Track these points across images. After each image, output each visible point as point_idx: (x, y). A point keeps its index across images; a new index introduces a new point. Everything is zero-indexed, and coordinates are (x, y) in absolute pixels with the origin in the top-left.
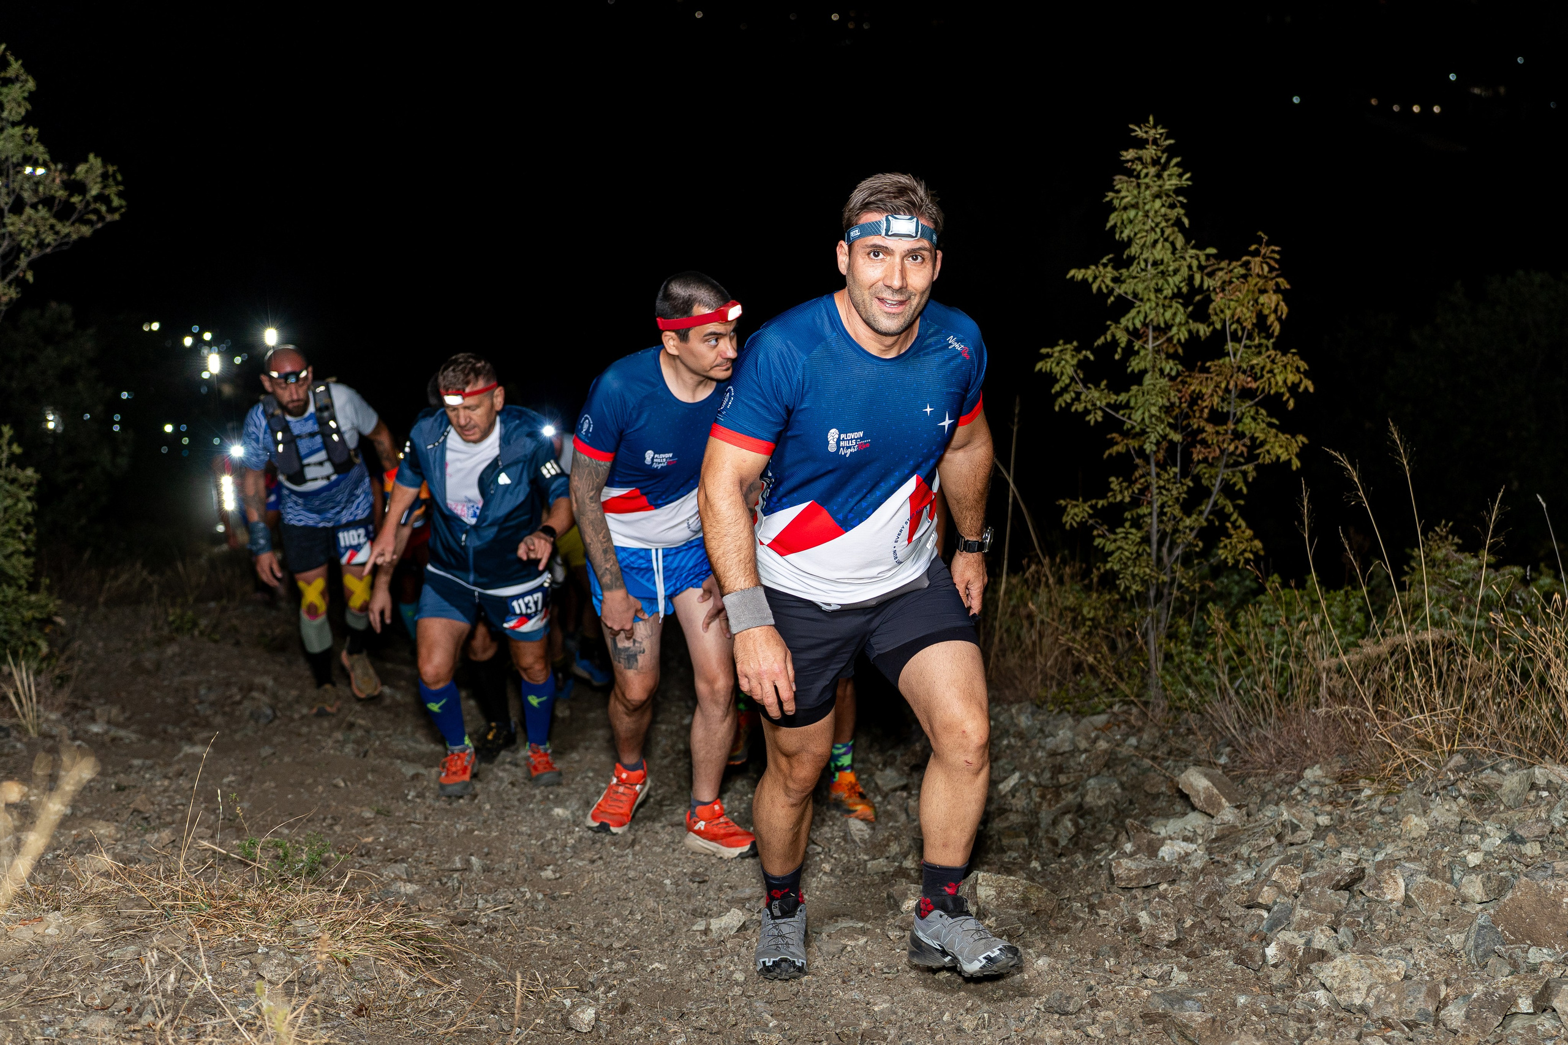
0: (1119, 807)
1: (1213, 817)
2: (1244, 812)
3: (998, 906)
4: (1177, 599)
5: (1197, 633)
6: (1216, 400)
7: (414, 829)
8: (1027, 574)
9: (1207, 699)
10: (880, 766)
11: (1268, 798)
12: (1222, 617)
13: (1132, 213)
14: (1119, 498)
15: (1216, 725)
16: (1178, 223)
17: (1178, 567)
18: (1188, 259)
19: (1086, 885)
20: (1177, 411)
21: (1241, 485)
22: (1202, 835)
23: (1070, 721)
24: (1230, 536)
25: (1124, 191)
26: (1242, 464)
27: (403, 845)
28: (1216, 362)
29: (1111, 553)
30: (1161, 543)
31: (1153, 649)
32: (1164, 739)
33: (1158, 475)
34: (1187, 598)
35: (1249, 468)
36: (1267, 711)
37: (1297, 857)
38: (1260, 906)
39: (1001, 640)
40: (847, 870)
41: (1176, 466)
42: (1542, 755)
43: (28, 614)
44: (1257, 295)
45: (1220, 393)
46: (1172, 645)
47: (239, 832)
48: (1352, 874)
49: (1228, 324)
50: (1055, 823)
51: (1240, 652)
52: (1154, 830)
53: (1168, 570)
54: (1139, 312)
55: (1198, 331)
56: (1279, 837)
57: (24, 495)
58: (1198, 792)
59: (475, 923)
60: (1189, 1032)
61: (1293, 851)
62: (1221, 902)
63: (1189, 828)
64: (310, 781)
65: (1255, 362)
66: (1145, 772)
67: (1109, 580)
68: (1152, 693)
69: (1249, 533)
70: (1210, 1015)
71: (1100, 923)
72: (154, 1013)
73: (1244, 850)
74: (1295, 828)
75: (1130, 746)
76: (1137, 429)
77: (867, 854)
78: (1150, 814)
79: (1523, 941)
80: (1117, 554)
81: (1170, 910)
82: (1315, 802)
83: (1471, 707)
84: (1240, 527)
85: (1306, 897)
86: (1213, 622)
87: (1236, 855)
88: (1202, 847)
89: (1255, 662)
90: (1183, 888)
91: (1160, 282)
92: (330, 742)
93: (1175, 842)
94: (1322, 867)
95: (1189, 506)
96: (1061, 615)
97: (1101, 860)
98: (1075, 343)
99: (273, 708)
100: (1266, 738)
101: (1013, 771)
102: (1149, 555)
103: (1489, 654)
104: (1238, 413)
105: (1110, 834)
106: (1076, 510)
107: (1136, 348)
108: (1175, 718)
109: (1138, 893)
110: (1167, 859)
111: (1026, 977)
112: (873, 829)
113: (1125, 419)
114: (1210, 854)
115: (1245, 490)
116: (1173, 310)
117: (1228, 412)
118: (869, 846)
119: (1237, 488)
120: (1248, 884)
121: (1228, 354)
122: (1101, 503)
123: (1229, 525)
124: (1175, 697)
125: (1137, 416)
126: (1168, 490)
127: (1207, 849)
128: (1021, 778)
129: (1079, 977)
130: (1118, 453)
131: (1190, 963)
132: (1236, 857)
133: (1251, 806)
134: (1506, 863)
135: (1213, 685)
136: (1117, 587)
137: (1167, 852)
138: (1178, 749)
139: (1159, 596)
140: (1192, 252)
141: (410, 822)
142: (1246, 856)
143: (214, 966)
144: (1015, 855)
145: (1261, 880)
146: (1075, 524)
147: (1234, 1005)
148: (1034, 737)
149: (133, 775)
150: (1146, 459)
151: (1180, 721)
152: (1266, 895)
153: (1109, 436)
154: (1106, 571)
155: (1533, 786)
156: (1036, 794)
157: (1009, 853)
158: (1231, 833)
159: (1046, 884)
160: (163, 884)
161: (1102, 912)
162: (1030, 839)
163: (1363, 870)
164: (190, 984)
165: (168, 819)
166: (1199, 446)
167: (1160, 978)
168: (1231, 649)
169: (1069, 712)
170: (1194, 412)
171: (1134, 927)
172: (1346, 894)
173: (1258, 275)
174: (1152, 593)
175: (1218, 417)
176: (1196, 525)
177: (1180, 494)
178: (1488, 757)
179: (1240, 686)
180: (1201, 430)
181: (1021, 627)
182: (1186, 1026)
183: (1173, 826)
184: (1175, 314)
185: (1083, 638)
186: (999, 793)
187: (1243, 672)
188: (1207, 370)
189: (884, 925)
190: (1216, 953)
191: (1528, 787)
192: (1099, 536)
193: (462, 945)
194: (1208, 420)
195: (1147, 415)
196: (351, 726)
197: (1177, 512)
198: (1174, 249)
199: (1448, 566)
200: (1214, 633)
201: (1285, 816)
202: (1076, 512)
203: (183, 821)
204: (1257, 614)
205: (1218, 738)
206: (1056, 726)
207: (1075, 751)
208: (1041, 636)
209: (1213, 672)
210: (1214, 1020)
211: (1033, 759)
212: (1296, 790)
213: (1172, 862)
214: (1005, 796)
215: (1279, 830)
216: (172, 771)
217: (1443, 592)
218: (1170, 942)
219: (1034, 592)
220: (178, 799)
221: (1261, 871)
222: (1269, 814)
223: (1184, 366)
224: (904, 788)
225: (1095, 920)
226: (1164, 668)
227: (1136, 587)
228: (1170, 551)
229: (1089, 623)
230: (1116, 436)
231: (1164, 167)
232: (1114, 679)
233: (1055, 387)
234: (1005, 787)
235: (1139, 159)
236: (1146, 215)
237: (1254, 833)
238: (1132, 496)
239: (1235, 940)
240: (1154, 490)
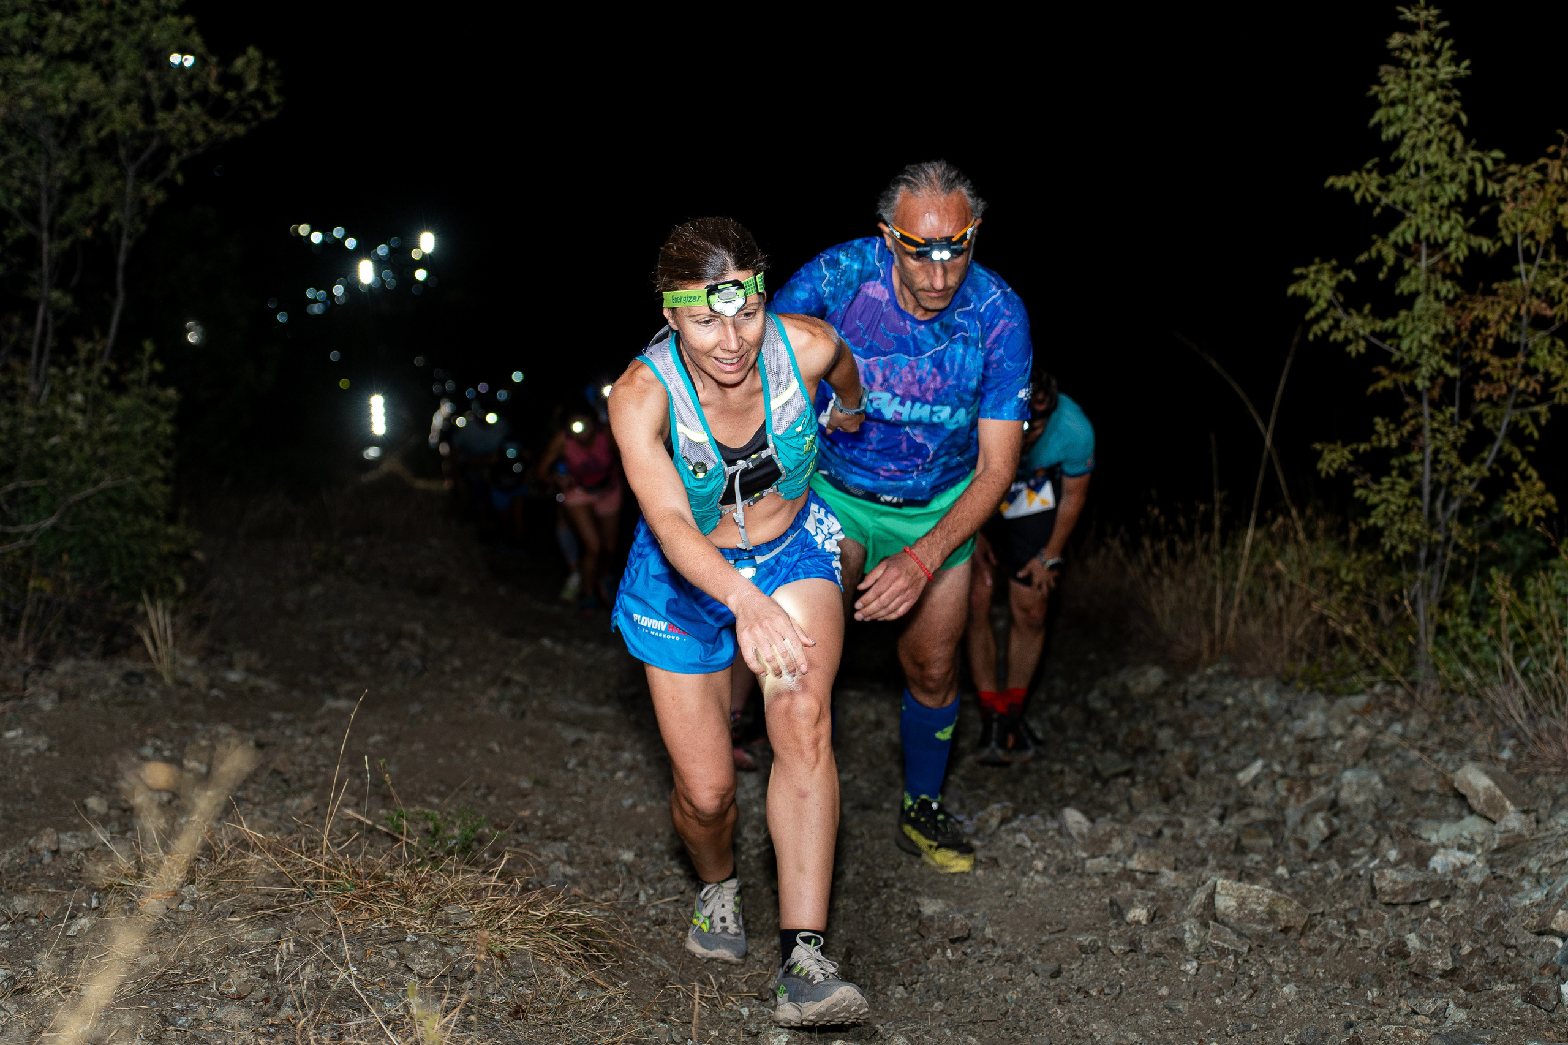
0: (1381, 805)
1: (1494, 823)
2: (1533, 816)
3: (1239, 919)
4: (1452, 562)
5: (1474, 602)
6: (1504, 327)
7: (575, 803)
8: (1274, 528)
9: (1487, 680)
10: (1099, 747)
11: (1561, 802)
12: (1507, 584)
14: (1385, 442)
15: (1498, 713)
16: (1455, 120)
17: (1455, 525)
18: (1469, 163)
19: (1343, 897)
20: (1455, 341)
21: (1532, 429)
22: (1482, 844)
23: (1322, 701)
24: (1517, 489)
25: (1391, 84)
26: (1533, 404)
27: (563, 820)
28: (1505, 284)
29: (1374, 507)
30: (1434, 496)
31: (1422, 619)
32: (1434, 726)
33: (1432, 417)
34: (1464, 561)
35: (1542, 409)
36: (1561, 698)
38: (1553, 933)
39: (1241, 604)
40: (1063, 870)
41: (1453, 405)
43: (165, 548)
44: (1555, 204)
45: (1509, 319)
46: (1447, 616)
47: (386, 799)
49: (1520, 239)
50: (1304, 821)
51: (1529, 626)
52: (1425, 835)
53: (1442, 527)
54: (1410, 226)
55: (1480, 247)
57: (164, 416)
58: (1477, 793)
62: (1506, 926)
63: (1465, 834)
64: (462, 744)
65: (1551, 283)
66: (1411, 765)
67: (1371, 538)
68: (1421, 671)
69: (1540, 486)
71: (1360, 945)
72: (294, 1006)
73: (1533, 864)
75: (1395, 733)
76: (1407, 361)
77: (1085, 850)
78: (1417, 815)
80: (1382, 508)
81: (1444, 933)
84: (1530, 478)
86: (1496, 591)
87: (1523, 870)
88: (1482, 858)
89: (1546, 638)
90: (1459, 906)
91: (1436, 189)
92: (484, 701)
93: (1450, 851)
95: (1469, 452)
96: (1312, 575)
97: (1359, 869)
98: (1334, 262)
99: (423, 658)
100: (1559, 730)
101: (1255, 758)
102: (1420, 509)
104: (1531, 345)
105: (1370, 837)
106: (1334, 456)
107: (1407, 266)
108: (1449, 702)
109: (1405, 910)
110: (1439, 870)
111: (1274, 1006)
112: (1092, 820)
113: (1393, 350)
114: (1492, 867)
115: (1536, 435)
116: (1452, 222)
117: (1518, 344)
118: (1088, 841)
119: (1527, 432)
120: (1538, 905)
121: (1519, 276)
122: (1363, 447)
123: (1516, 476)
124: (1450, 678)
125: (1405, 344)
126: (1444, 434)
127: (1488, 861)
128: (1265, 766)
129: (1336, 1009)
130: (1385, 389)
131: (1470, 998)
132: (1523, 872)
133: (1541, 811)
135: (1495, 664)
137: (1439, 862)
138: (1451, 739)
139: (1431, 558)
140: (1473, 153)
141: (571, 795)
142: (1535, 871)
143: (359, 954)
144: (1258, 858)
145: (1555, 902)
146: (1332, 473)
148: (1279, 719)
149: (273, 732)
150: (1418, 396)
151: (1455, 705)
152: (1561, 920)
153: (1375, 370)
154: (1369, 528)
156: (1282, 786)
157: (1251, 856)
158: (1516, 843)
159: (1296, 895)
160: (305, 859)
161: (1362, 932)
162: (1275, 839)
164: (332, 973)
165: (310, 782)
166: (1481, 384)
167: (1433, 1015)
168: (1517, 623)
169: (1321, 690)
170: (1476, 342)
171: (1400, 951)
173: (1557, 182)
174: (1423, 554)
175: (1504, 348)
176: (1477, 475)
177: (1457, 438)
179: (1527, 666)
180: (1485, 363)
181: (1266, 588)
183: (1444, 832)
184: (1452, 228)
185: (1339, 605)
186: (1238, 783)
187: (1531, 650)
188: (1494, 293)
189: (1106, 936)
190: (1500, 988)
192: (1361, 486)
193: (628, 940)
194: (1494, 352)
195: (1415, 344)
196: (507, 682)
197: (1454, 459)
198: (1452, 150)
200: (1498, 605)
202: (1333, 458)
203: (327, 785)
204: (1550, 581)
205: (1500, 727)
206: (1306, 708)
207: (1328, 737)
208: (1289, 600)
209: (1495, 649)
211: (1278, 743)
213: (1445, 875)
214: (1245, 788)
216: (314, 727)
218: (1445, 971)
219: (1282, 550)
220: (321, 760)
221: (1553, 890)
222: (1564, 820)
223: (1463, 287)
224: (1128, 773)
225: (1354, 941)
226: (1436, 643)
227: (1403, 547)
228: (1445, 506)
229: (1347, 588)
230: (1382, 369)
231: (1438, 54)
232: (1376, 654)
233: (1312, 313)
234: (1244, 777)
235: (1408, 46)
236: (1418, 112)
237: (1545, 845)
238: (1401, 440)
239: (1523, 973)
240: (1427, 434)
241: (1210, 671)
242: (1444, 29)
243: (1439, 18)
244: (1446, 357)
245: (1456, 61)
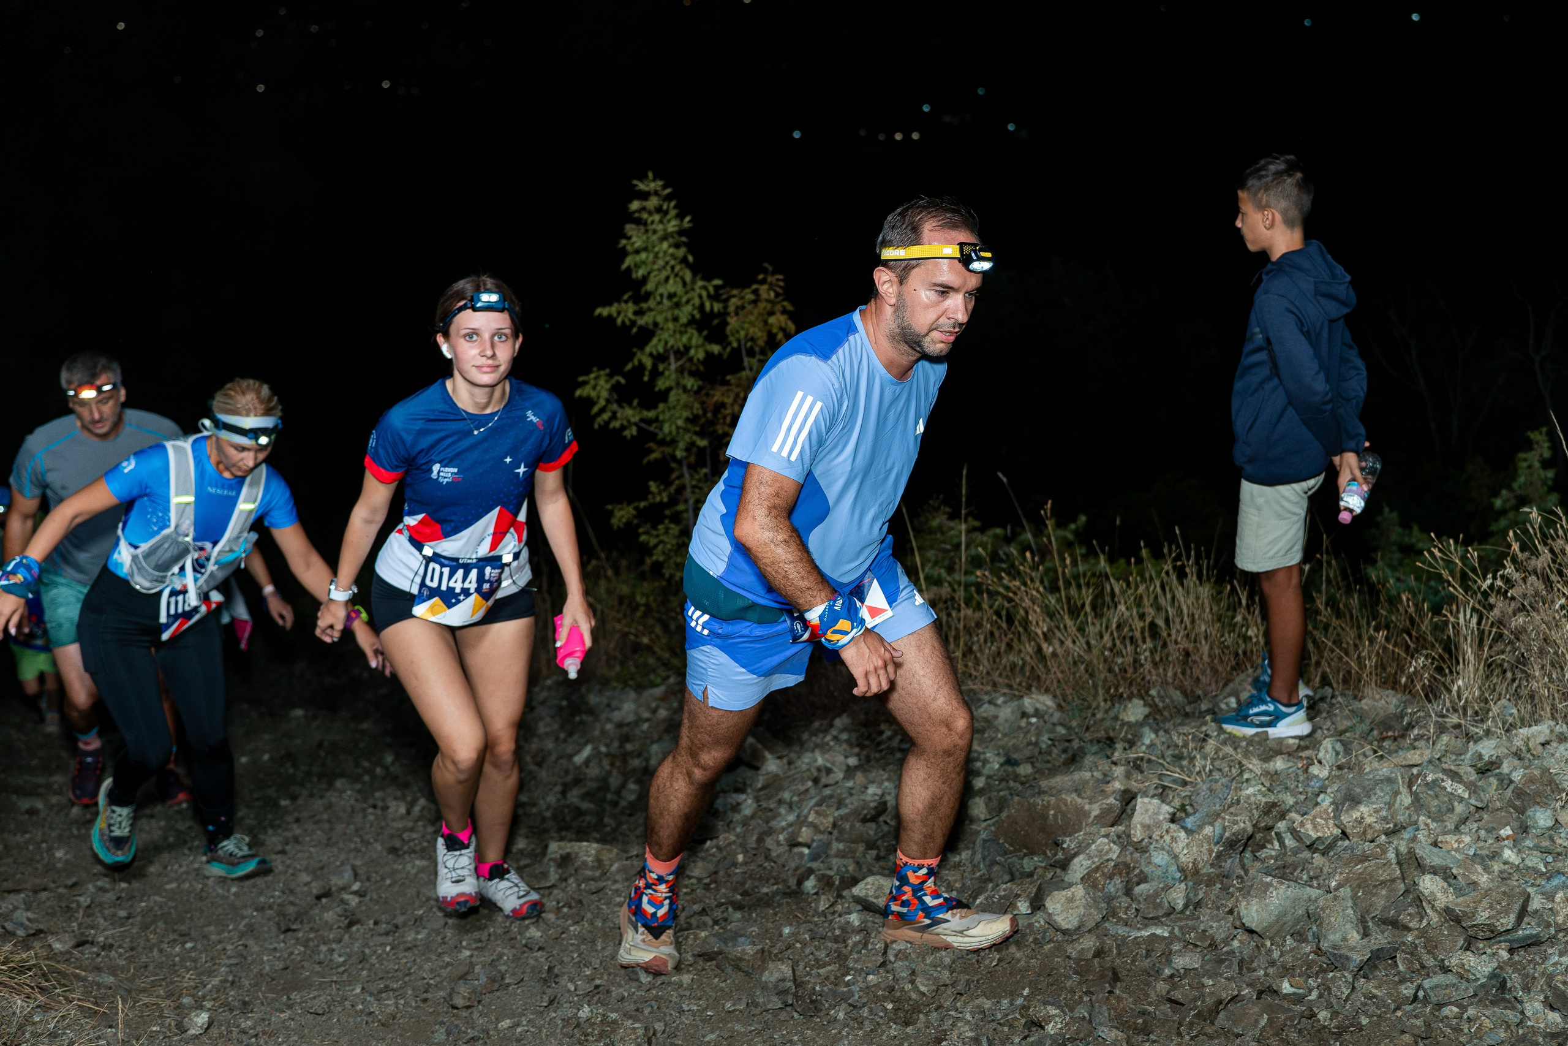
1: (758, 770)
2: (785, 760)
11: (805, 747)
13: (643, 255)
14: (658, 499)
16: (684, 260)
18: (698, 291)
20: (703, 420)
22: (751, 787)
23: (633, 695)
25: (636, 237)
33: (691, 476)
37: (831, 796)
38: (800, 845)
41: (705, 466)
42: (1029, 688)
48: (876, 808)
49: (743, 343)
54: (660, 340)
55: (713, 351)
56: (816, 781)
59: (92, 943)
60: (743, 965)
61: (827, 792)
62: (767, 844)
63: (739, 780)
67: (657, 570)
70: (759, 947)
73: (786, 795)
74: (829, 771)
76: (668, 439)
79: (1020, 850)
80: (660, 547)
82: (845, 746)
83: (968, 651)
85: (840, 832)
88: (750, 797)
91: (676, 312)
93: (728, 795)
94: (852, 803)
98: (608, 371)
101: (586, 744)
103: (979, 607)
106: (622, 513)
107: (661, 370)
110: (721, 810)
113: (657, 431)
114: (757, 802)
120: (791, 826)
121: (744, 369)
122: (642, 504)
125: (666, 428)
127: (754, 799)
128: (593, 749)
130: (656, 460)
131: (744, 902)
132: (780, 802)
133: (791, 756)
134: (1004, 784)
136: (662, 576)
140: (700, 283)
142: (788, 800)
145: (801, 821)
146: (622, 525)
147: (781, 935)
148: (603, 712)
152: (804, 834)
153: (646, 447)
154: (654, 563)
155: (1024, 715)
156: (606, 763)
158: (775, 782)
163: (885, 803)
169: (631, 686)
172: (873, 825)
173: (767, 300)
178: (986, 693)
182: (741, 959)
184: (690, 339)
186: (574, 765)
188: (728, 383)
190: (765, 890)
191: (1019, 716)
195: (674, 427)
198: (684, 284)
199: (943, 533)
201: (820, 761)
202: (622, 514)
206: (621, 701)
207: (639, 720)
210: (763, 951)
211: (603, 732)
212: (828, 738)
213: (725, 813)
215: (815, 774)
217: (940, 555)
221: (801, 813)
222: (806, 760)
223: (705, 381)
229: (642, 608)
230: (652, 445)
231: (666, 213)
232: (666, 655)
233: (595, 409)
234: (579, 759)
235: (644, 209)
236: (656, 256)
237: (794, 780)
238: (669, 496)
239: (783, 876)
240: (689, 490)
241: (549, 682)
242: (669, 194)
243: (664, 187)
244: (696, 433)
245: (680, 216)
